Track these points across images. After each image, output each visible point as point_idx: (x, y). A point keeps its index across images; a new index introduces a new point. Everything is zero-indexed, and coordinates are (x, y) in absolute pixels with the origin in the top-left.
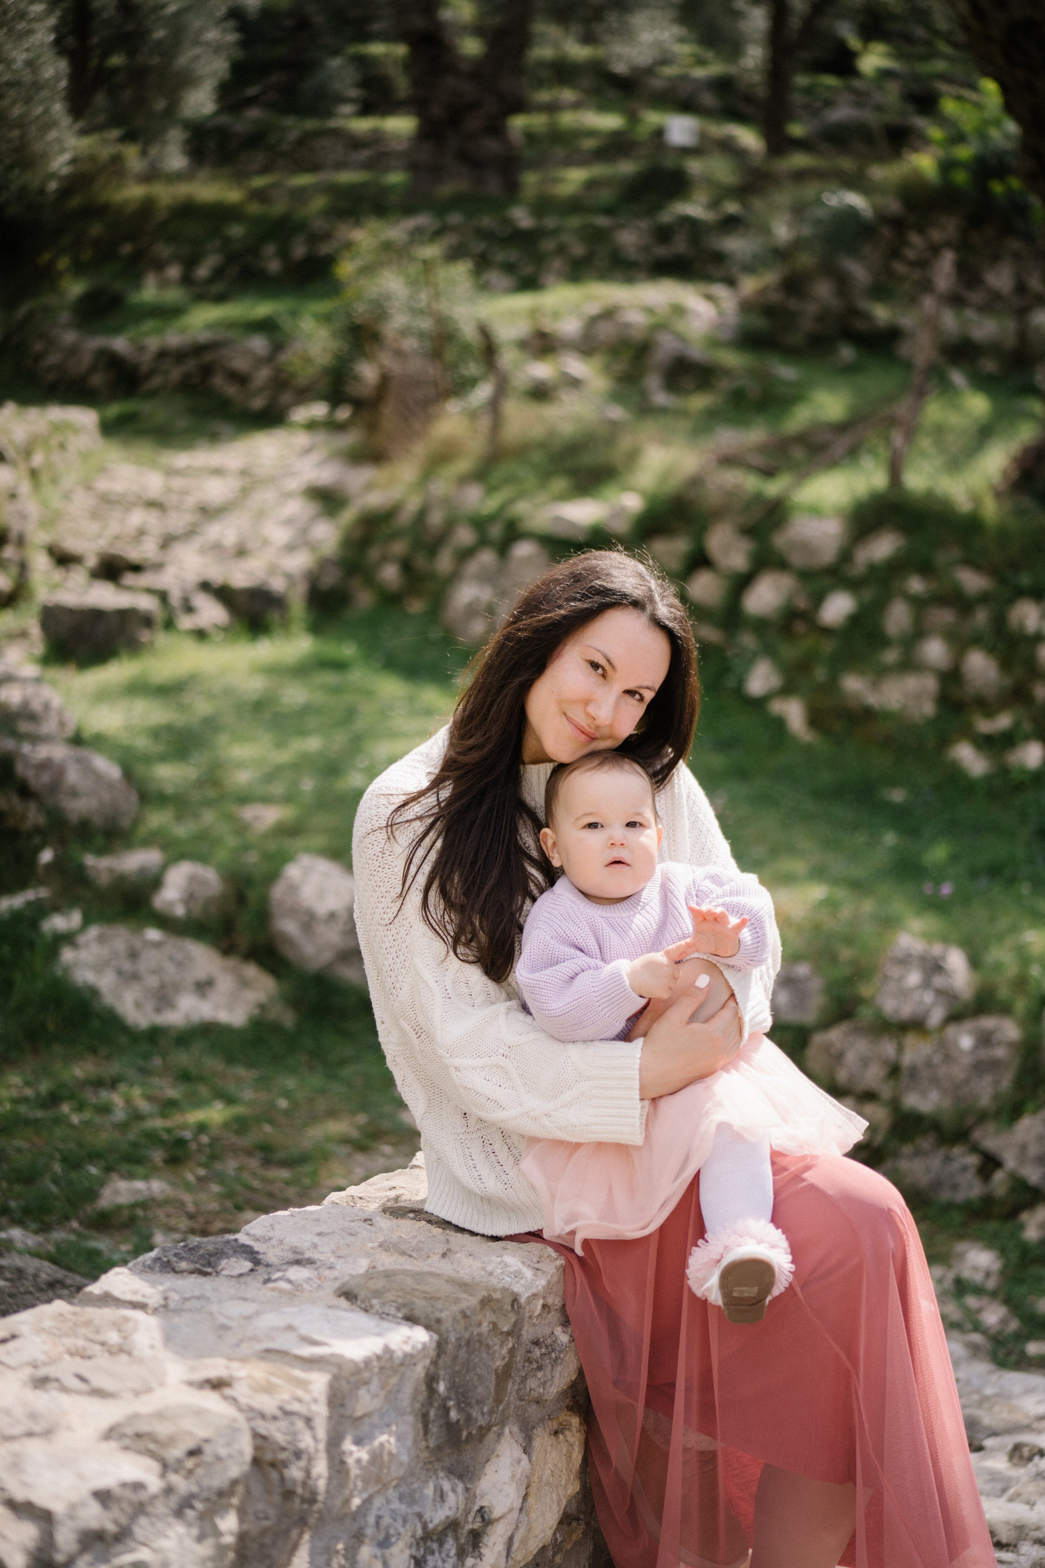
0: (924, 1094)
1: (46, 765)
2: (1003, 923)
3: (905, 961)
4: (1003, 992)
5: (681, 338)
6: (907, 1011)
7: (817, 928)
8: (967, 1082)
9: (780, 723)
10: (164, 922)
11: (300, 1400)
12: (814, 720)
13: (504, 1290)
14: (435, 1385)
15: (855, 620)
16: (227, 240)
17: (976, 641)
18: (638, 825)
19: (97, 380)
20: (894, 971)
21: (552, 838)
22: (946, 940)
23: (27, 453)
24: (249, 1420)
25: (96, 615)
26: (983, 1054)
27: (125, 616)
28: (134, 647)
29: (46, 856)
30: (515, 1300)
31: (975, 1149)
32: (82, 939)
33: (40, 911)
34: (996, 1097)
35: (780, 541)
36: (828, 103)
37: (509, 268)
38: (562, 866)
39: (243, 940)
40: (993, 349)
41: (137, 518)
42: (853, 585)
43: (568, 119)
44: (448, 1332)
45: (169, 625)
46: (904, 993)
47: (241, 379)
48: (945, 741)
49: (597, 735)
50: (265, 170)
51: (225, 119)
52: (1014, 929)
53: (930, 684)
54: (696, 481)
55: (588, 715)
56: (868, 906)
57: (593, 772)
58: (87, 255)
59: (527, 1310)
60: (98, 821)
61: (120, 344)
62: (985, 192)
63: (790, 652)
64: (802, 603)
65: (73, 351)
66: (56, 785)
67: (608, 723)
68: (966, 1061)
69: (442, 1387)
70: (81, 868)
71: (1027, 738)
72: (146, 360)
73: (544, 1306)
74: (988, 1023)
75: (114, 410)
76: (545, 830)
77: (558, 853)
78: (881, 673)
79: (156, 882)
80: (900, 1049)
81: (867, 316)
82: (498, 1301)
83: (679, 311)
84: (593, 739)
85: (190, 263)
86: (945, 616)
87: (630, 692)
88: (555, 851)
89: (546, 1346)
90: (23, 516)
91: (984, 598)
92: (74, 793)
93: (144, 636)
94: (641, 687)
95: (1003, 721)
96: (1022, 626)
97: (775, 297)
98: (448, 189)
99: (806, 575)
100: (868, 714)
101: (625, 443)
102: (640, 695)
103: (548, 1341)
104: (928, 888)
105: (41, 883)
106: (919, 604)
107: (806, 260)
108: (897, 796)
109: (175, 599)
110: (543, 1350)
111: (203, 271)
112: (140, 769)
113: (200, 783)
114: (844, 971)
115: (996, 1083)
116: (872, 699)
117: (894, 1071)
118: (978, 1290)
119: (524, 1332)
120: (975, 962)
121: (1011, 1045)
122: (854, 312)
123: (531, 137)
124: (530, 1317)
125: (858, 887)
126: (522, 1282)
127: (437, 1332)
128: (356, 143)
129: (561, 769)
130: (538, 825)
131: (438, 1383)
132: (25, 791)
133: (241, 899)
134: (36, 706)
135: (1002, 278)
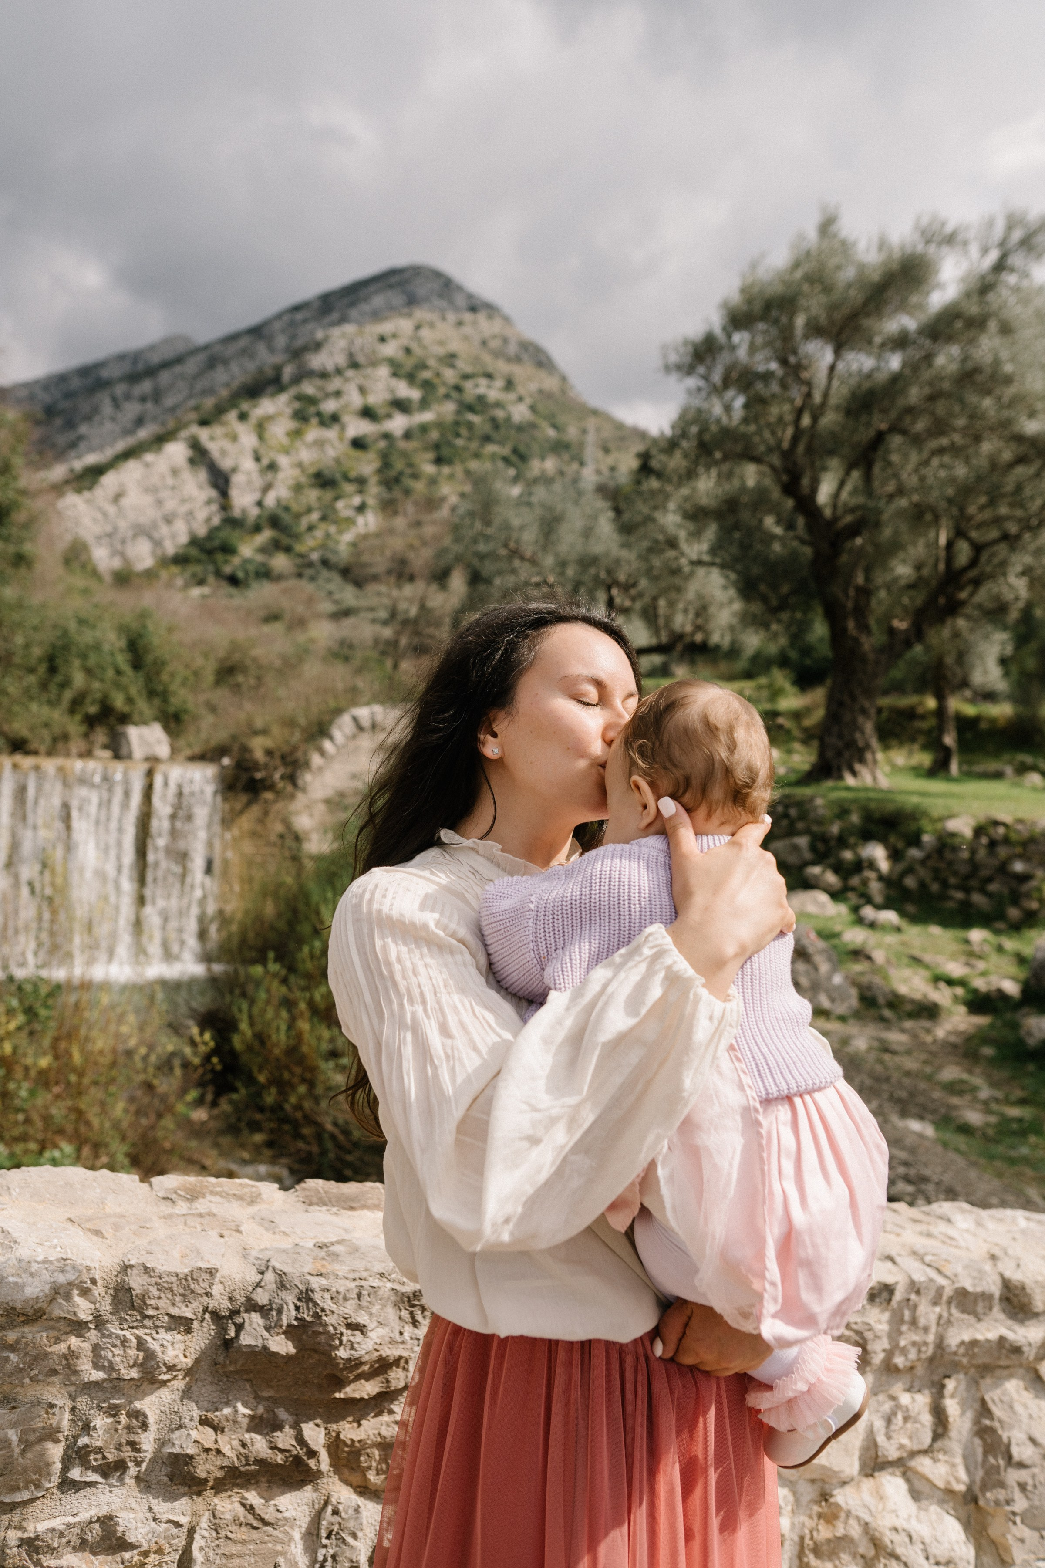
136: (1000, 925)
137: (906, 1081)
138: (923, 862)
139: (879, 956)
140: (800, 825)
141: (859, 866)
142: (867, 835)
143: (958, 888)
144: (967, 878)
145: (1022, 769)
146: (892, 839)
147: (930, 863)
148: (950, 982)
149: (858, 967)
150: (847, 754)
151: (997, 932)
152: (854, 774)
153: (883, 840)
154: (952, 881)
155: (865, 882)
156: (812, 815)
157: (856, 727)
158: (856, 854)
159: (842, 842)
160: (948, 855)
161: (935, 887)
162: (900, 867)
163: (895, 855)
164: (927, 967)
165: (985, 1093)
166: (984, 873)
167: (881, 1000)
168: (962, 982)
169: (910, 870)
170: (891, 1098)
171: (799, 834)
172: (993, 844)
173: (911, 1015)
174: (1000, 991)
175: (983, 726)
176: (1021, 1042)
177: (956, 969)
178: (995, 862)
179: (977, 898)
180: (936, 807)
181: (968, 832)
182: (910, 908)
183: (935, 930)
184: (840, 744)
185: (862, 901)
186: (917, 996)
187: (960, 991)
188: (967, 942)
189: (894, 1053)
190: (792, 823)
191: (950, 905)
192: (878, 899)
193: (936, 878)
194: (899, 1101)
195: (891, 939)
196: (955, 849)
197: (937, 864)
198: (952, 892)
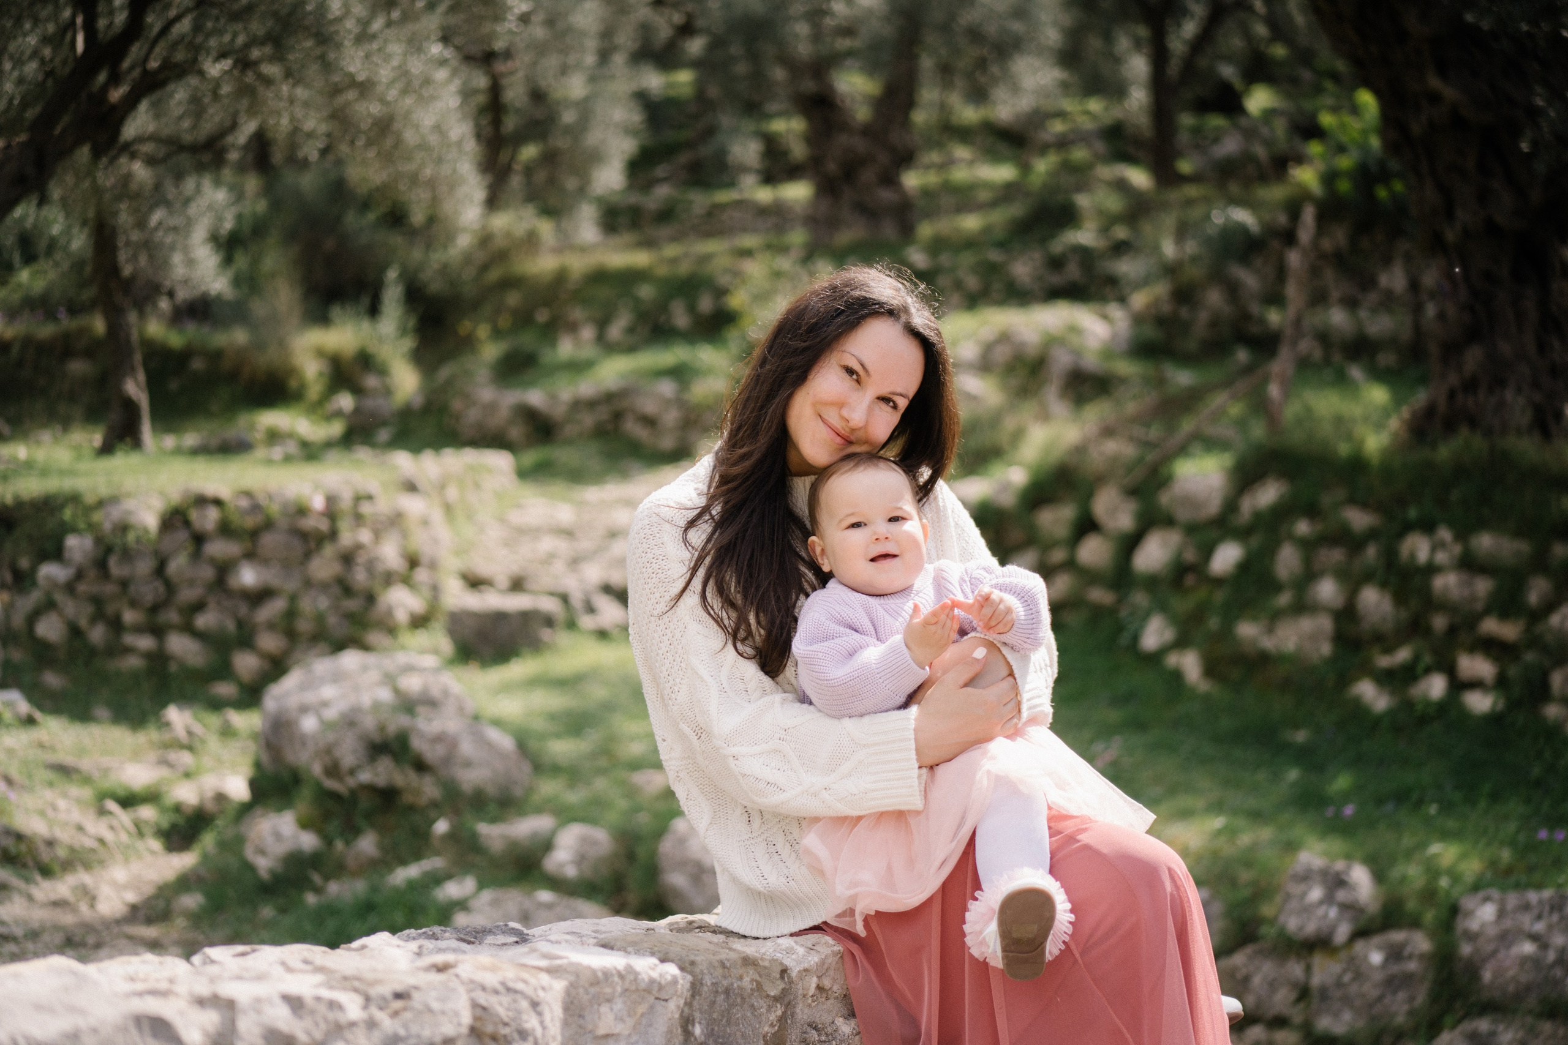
0: (1336, 1015)
1: (439, 738)
2: (1407, 841)
3: (1306, 877)
4: (1411, 905)
5: (1077, 353)
6: (1311, 928)
7: (1215, 855)
8: (1380, 998)
9: (1177, 676)
10: (556, 884)
11: (525, 982)
12: (1211, 670)
13: (774, 961)
14: (690, 1028)
15: (1244, 567)
16: (637, 300)
17: (1367, 577)
18: (900, 519)
19: (516, 433)
20: (1295, 889)
21: (820, 545)
22: (1349, 857)
23: (442, 487)
24: (470, 991)
25: (500, 617)
26: (1395, 969)
27: (527, 617)
28: (536, 646)
29: (441, 826)
30: (784, 971)
32: (475, 904)
33: (437, 879)
34: (1411, 1013)
35: (1164, 499)
36: (1216, 140)
38: (831, 571)
39: (633, 898)
40: (1391, 342)
41: (547, 544)
42: (1242, 534)
43: (960, 175)
44: (702, 973)
45: (571, 625)
46: (1306, 910)
47: (650, 422)
48: (1345, 680)
49: (853, 438)
50: (674, 239)
51: (634, 199)
52: (1423, 845)
53: (1325, 623)
54: (1080, 450)
55: (843, 418)
56: (1266, 833)
57: (849, 473)
58: (504, 322)
59: (800, 986)
60: (491, 790)
61: (535, 397)
62: (1371, 196)
63: (1183, 605)
64: (1190, 556)
65: (492, 407)
66: (449, 759)
67: (861, 425)
68: (1378, 977)
69: (698, 1030)
70: (474, 836)
71: (1428, 671)
72: (558, 412)
73: (819, 988)
74: (1397, 936)
75: (530, 457)
76: (813, 538)
77: (828, 559)
78: (1275, 617)
79: (547, 845)
80: (1308, 969)
81: (1262, 321)
82: (765, 968)
83: (1074, 329)
84: (849, 442)
85: (602, 324)
86: (1335, 556)
87: (885, 399)
88: (825, 557)
89: (826, 1034)
90: (435, 541)
91: (1372, 534)
92: (468, 764)
93: (545, 634)
94: (894, 394)
95: (1403, 655)
96: (1413, 556)
97: (1167, 308)
98: (845, 237)
99: (1192, 529)
100: (1264, 659)
101: (1010, 423)
102: (894, 402)
103: (828, 1029)
104: (1330, 812)
105: (437, 853)
106: (1308, 546)
107: (1195, 273)
108: (1301, 736)
109: (577, 599)
110: (823, 1038)
111: (616, 331)
112: (533, 744)
113: (594, 755)
114: (1245, 893)
115: (1412, 999)
116: (1268, 643)
117: (1304, 993)
119: (798, 1010)
120: (1379, 876)
121: (1422, 957)
122: (1246, 317)
123: (927, 193)
124: (804, 996)
125: (1256, 816)
126: (794, 957)
127: (691, 973)
128: (763, 211)
129: (822, 474)
130: (807, 534)
131: (693, 1025)
132: (421, 766)
133: (631, 856)
134: (435, 692)
135: (1394, 279)
136: (220, 688)
138: (70, 588)
143: (141, 629)
144: (155, 609)
147: (82, 588)
148: (128, 801)
151: (216, 704)
154: (129, 617)
160: (116, 568)
161: (98, 633)
162: (29, 601)
164: (84, 780)
166: (187, 595)
168: (151, 797)
169: (47, 606)
172: (198, 540)
177: (139, 776)
178: (209, 574)
179: (180, 645)
181: (149, 519)
182: (49, 682)
187: (146, 813)
188: (162, 726)
191: (133, 662)
193: (99, 615)
196: (127, 555)
197: (95, 589)
198: (129, 639)
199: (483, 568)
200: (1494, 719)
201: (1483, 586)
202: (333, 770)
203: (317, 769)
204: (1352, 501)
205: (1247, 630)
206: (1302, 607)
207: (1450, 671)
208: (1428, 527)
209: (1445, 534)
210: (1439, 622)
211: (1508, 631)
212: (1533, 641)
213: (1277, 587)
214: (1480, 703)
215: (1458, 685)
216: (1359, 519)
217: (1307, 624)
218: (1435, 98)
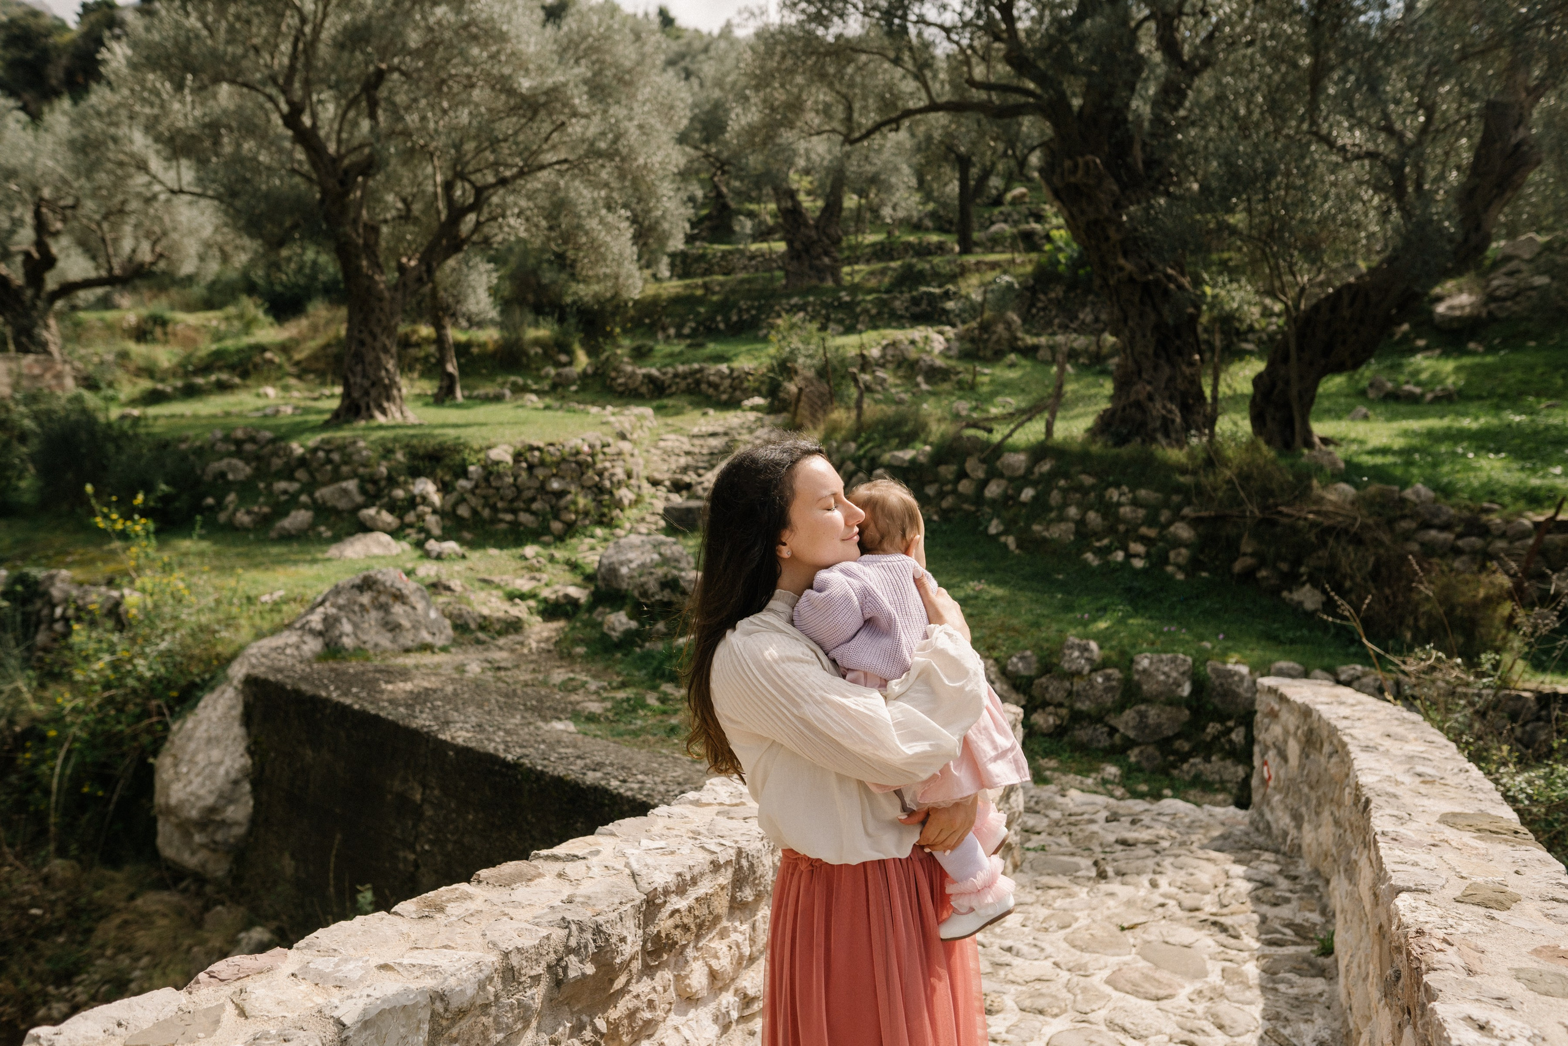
0: (1083, 703)
3: (1072, 647)
4: (1114, 659)
5: (931, 355)
6: (1074, 668)
8: (1101, 696)
9: (1005, 545)
12: (1020, 544)
15: (1035, 498)
16: (697, 314)
17: (1091, 507)
20: (1067, 652)
22: (1088, 637)
26: (1107, 684)
31: (1106, 725)
34: (1114, 702)
35: (999, 465)
37: (840, 322)
40: (1085, 352)
42: (1034, 484)
46: (1072, 660)
47: (715, 386)
48: (1080, 552)
51: (689, 250)
52: (1117, 632)
53: (1072, 526)
56: (1055, 625)
58: (628, 326)
61: (652, 370)
62: (1075, 276)
63: (1008, 515)
64: (1011, 492)
65: (633, 374)
68: (1100, 688)
71: (1116, 549)
72: (667, 379)
74: (1109, 671)
75: (658, 404)
78: (1049, 523)
80: (1072, 684)
81: (1021, 340)
83: (927, 341)
85: (680, 327)
86: (1077, 496)
90: (637, 464)
91: (1093, 487)
95: (1106, 542)
96: (1111, 498)
97: (975, 334)
99: (1011, 480)
100: (1045, 540)
104: (1077, 616)
106: (1064, 491)
107: (990, 312)
108: (1060, 577)
111: (687, 332)
114: (1046, 653)
115: (1114, 697)
116: (1046, 535)
117: (1070, 693)
118: (1112, 783)
120: (1102, 647)
121: (1118, 680)
122: (1016, 339)
128: (752, 256)
135: (1086, 315)
136: (546, 538)
137: (529, 690)
138: (472, 491)
139: (456, 584)
140: (345, 469)
141: (412, 502)
142: (415, 473)
143: (506, 511)
144: (512, 501)
145: (519, 390)
146: (439, 473)
147: (478, 491)
148: (523, 597)
149: (443, 599)
150: (374, 393)
151: (546, 545)
152: (384, 412)
153: (431, 475)
154: (500, 505)
155: (421, 517)
156: (356, 457)
157: (380, 366)
158: (407, 491)
159: (392, 481)
160: (494, 482)
161: (486, 513)
162: (452, 498)
163: (445, 488)
164: (498, 587)
165: (593, 686)
166: (528, 494)
167: (473, 626)
168: (533, 596)
169: (462, 500)
170: (527, 709)
171: (346, 478)
172: (531, 467)
173: (500, 633)
174: (566, 596)
175: (475, 350)
176: (605, 637)
177: (524, 584)
178: (537, 484)
179: (524, 517)
180: (474, 437)
181: (509, 459)
182: (467, 535)
183: (493, 552)
184: (367, 383)
185: (422, 536)
186: (501, 614)
187: (532, 603)
188: (524, 558)
189: (506, 669)
190: (336, 469)
191: (503, 526)
192: (437, 531)
193: (486, 504)
194: (533, 709)
195: (459, 567)
196: (499, 476)
197: (485, 492)
198: (501, 516)
199: (657, 476)
200: (1144, 571)
201: (1141, 513)
202: (644, 594)
203: (636, 593)
204: (1084, 472)
205: (1036, 528)
206: (1062, 519)
207: (1126, 549)
208: (1118, 485)
209: (1125, 489)
210: (1122, 528)
211: (1152, 533)
212: (1162, 537)
213: (1051, 509)
214: (1138, 563)
215: (1129, 556)
216: (1088, 480)
217: (1063, 526)
218: (1121, 269)
